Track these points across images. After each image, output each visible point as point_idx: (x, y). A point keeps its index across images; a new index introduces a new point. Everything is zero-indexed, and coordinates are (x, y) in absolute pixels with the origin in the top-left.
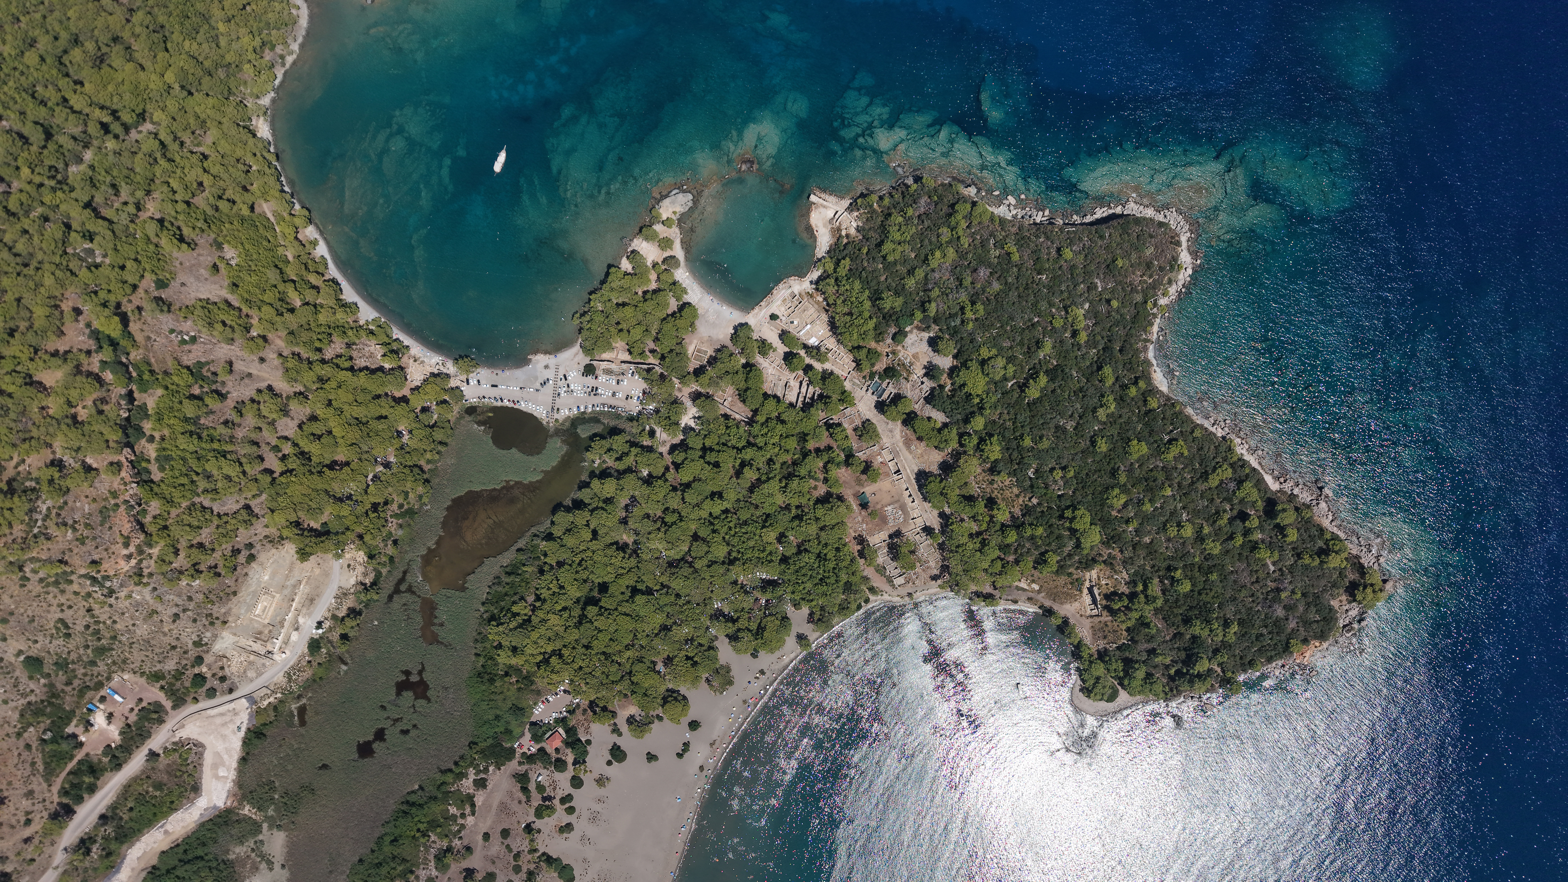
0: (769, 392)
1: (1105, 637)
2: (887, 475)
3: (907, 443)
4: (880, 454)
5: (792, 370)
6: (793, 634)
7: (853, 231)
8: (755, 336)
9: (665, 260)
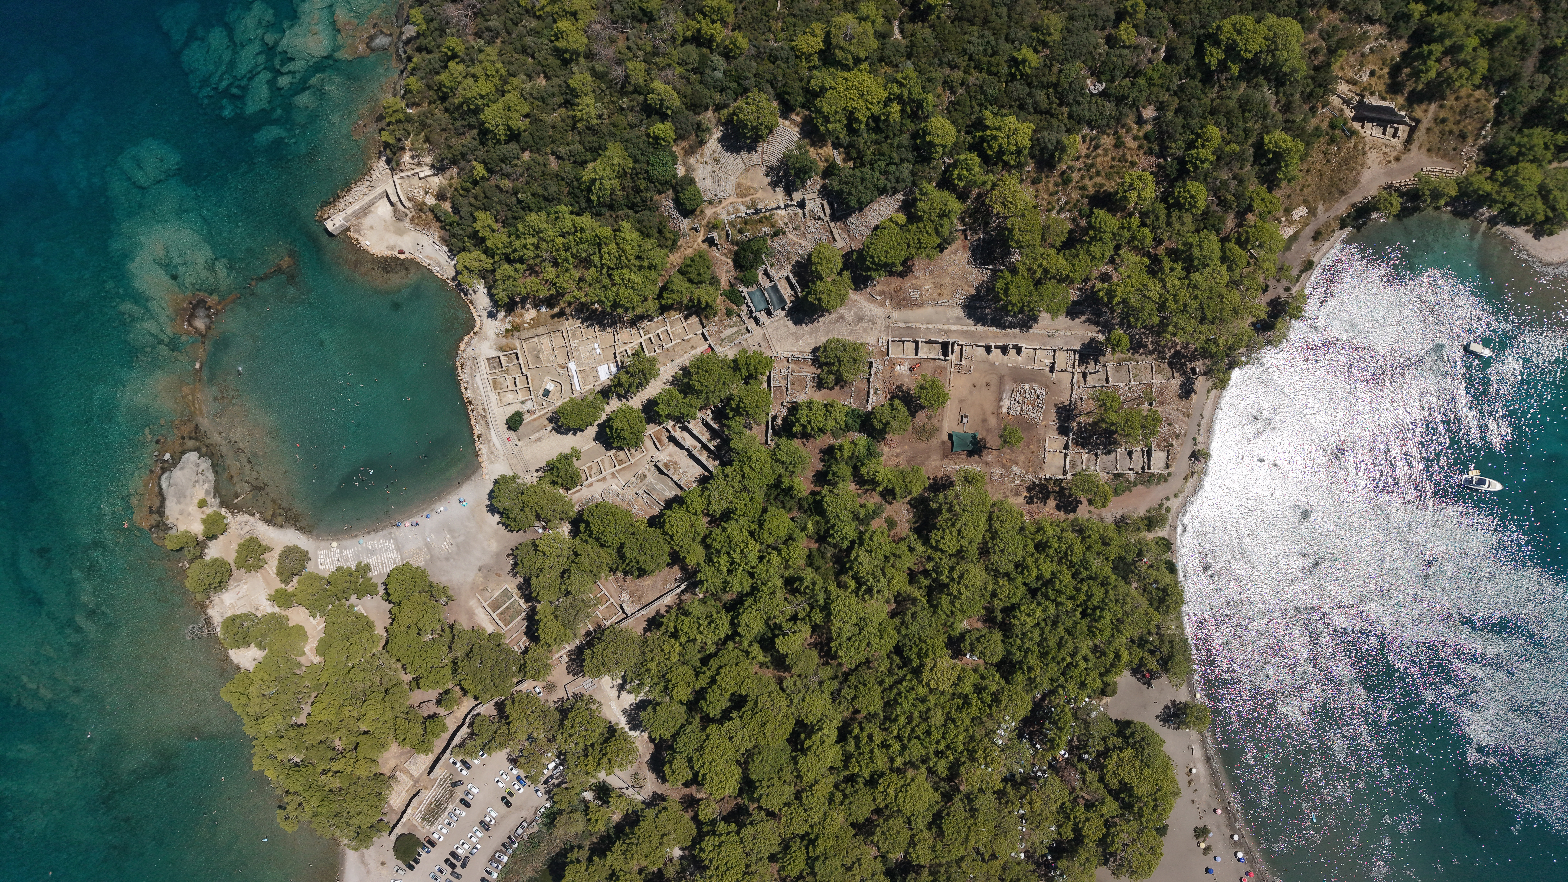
0: (656, 510)
1: (1463, 137)
2: (941, 371)
3: (902, 301)
4: (893, 364)
5: (637, 443)
6: (1156, 726)
7: (436, 181)
8: (530, 479)
9: (285, 575)
